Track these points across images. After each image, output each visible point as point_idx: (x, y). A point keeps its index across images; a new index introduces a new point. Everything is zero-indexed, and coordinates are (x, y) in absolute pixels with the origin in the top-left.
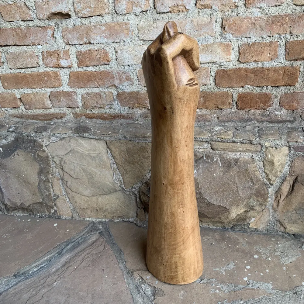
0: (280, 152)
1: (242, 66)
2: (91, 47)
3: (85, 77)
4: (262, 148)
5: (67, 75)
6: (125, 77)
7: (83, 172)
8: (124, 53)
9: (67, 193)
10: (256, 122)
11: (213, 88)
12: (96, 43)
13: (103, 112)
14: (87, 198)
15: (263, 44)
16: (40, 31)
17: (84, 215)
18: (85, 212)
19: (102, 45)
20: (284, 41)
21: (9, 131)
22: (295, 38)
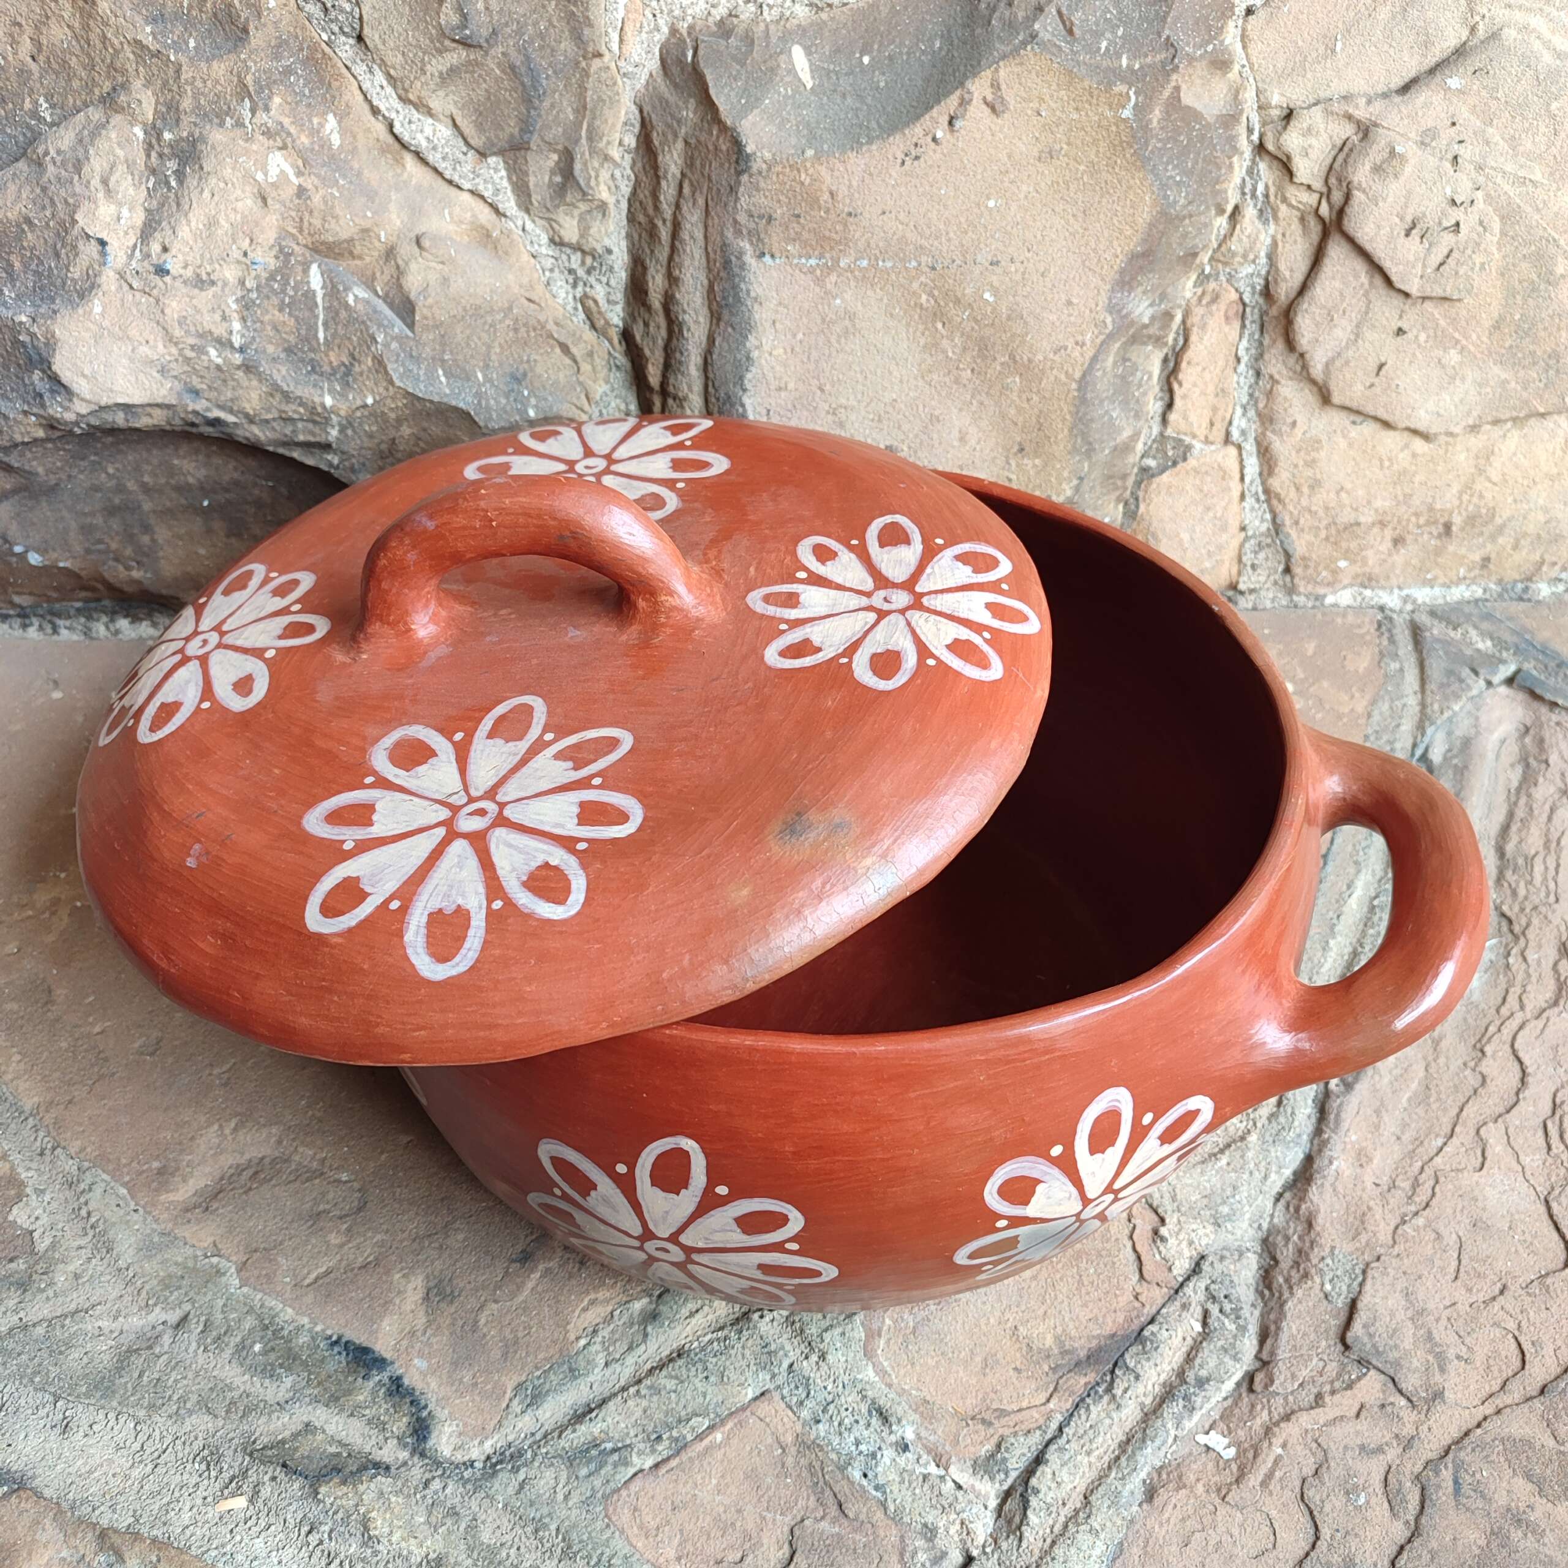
7: (1495, 239)
9: (1266, 419)
14: (1418, 444)
17: (1335, 572)
18: (1348, 551)
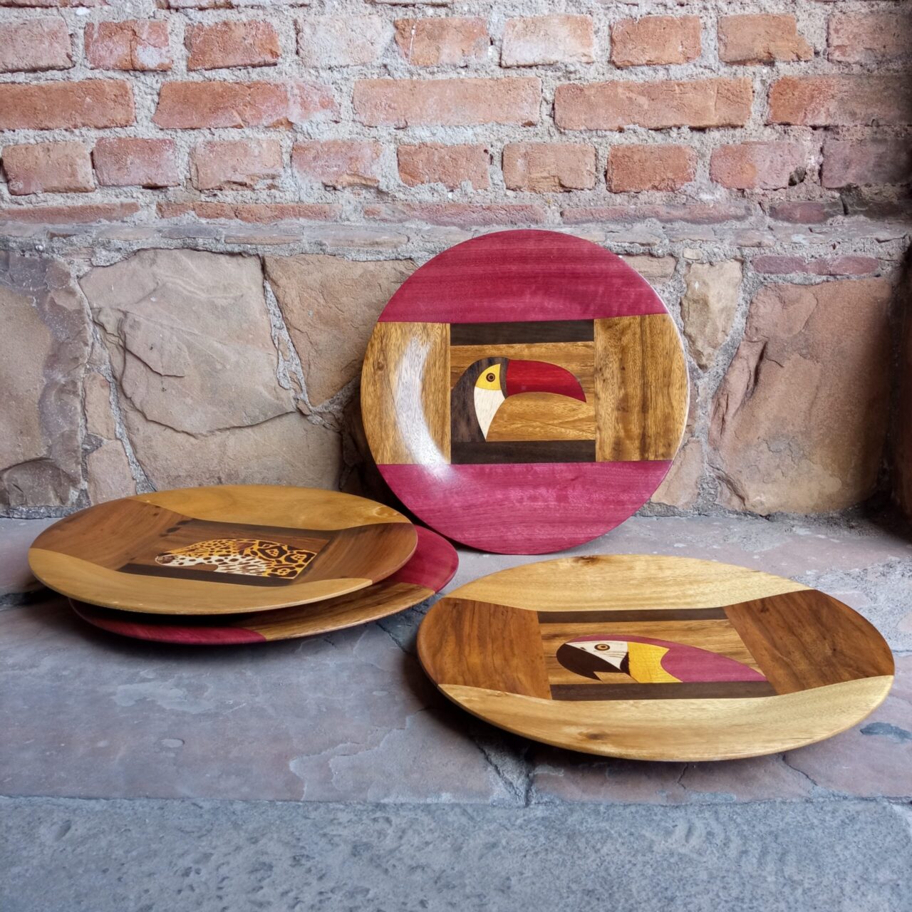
0: (722, 275)
1: (618, 75)
2: (230, 15)
3: (204, 96)
4: (678, 267)
5: (151, 94)
6: (317, 100)
7: (187, 353)
8: (321, 33)
9: (128, 428)
10: (654, 220)
11: (549, 133)
12: (246, 7)
13: (249, 197)
14: (192, 439)
15: (668, 21)
19: (260, 12)
20: (713, 15)
22: (737, 8)
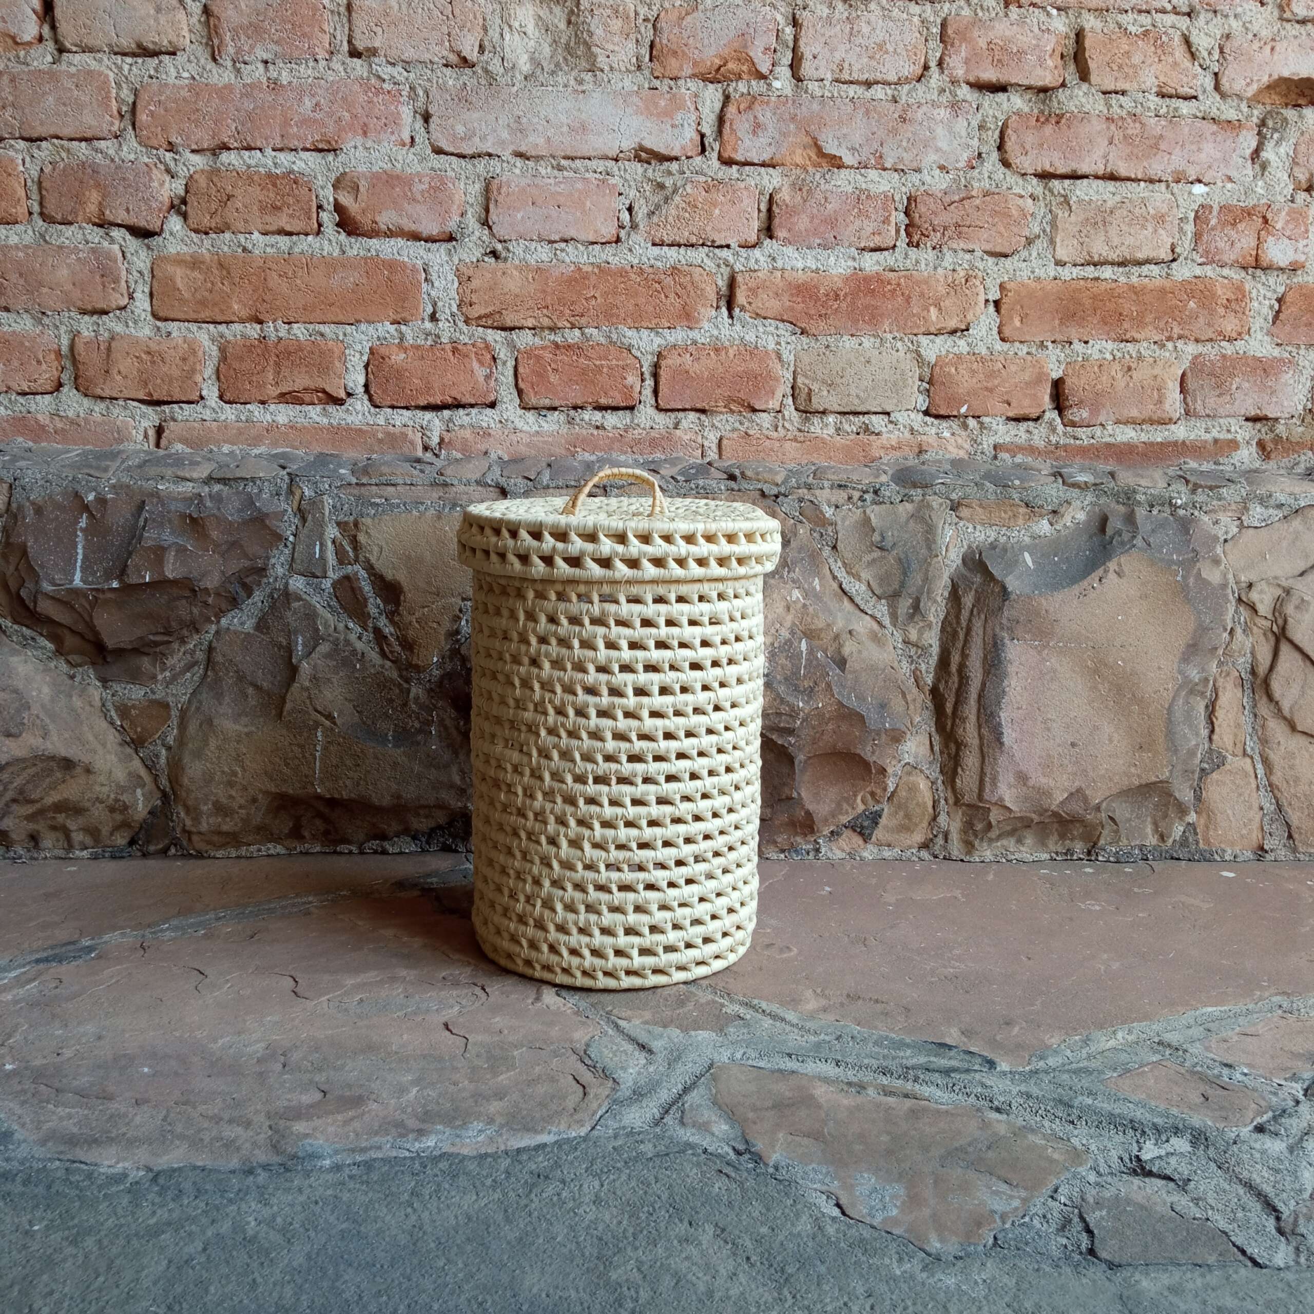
5: (1271, 300)
9: (1264, 741)
16: (1213, 134)
21: (1075, 485)
